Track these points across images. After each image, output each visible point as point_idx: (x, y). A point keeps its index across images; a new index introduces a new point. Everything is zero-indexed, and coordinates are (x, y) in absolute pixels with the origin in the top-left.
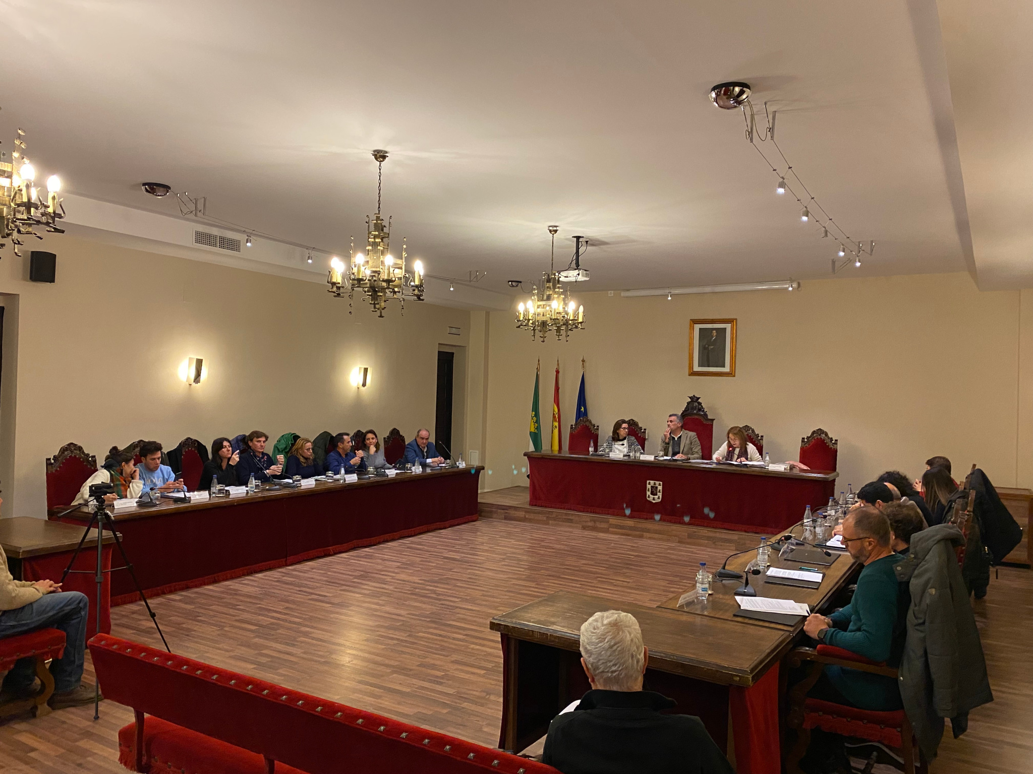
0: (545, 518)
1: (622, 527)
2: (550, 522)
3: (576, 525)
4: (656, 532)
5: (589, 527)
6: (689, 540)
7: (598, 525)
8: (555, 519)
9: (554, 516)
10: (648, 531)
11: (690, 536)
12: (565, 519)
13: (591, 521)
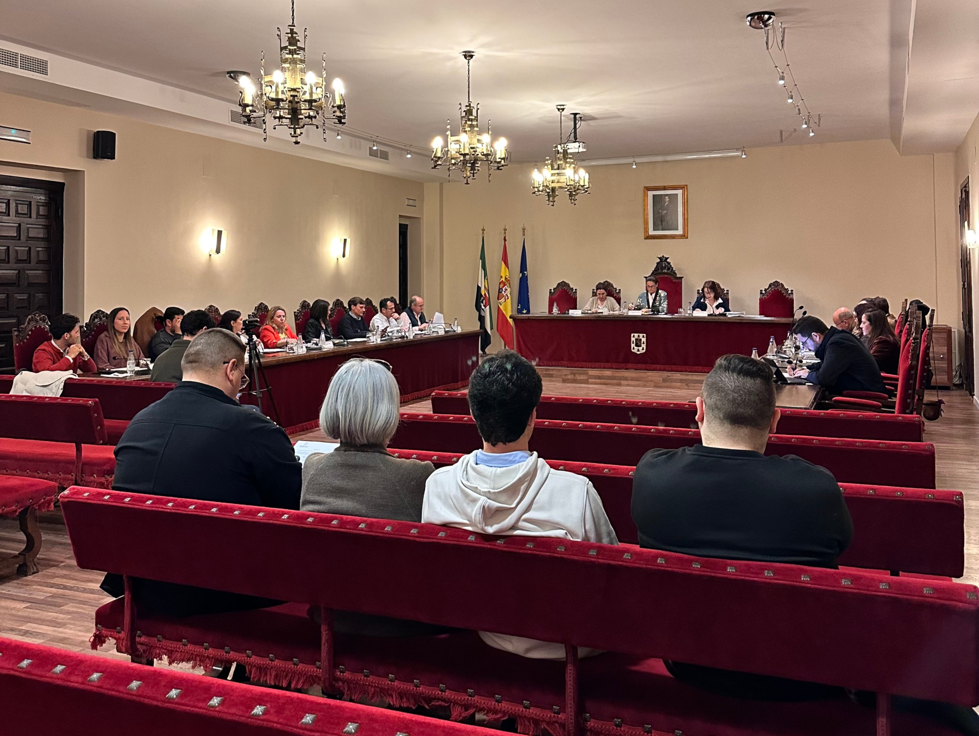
1: (599, 378)
4: (633, 379)
5: (568, 379)
6: (664, 384)
7: (578, 377)
10: (626, 379)
11: (664, 380)
13: (571, 374)
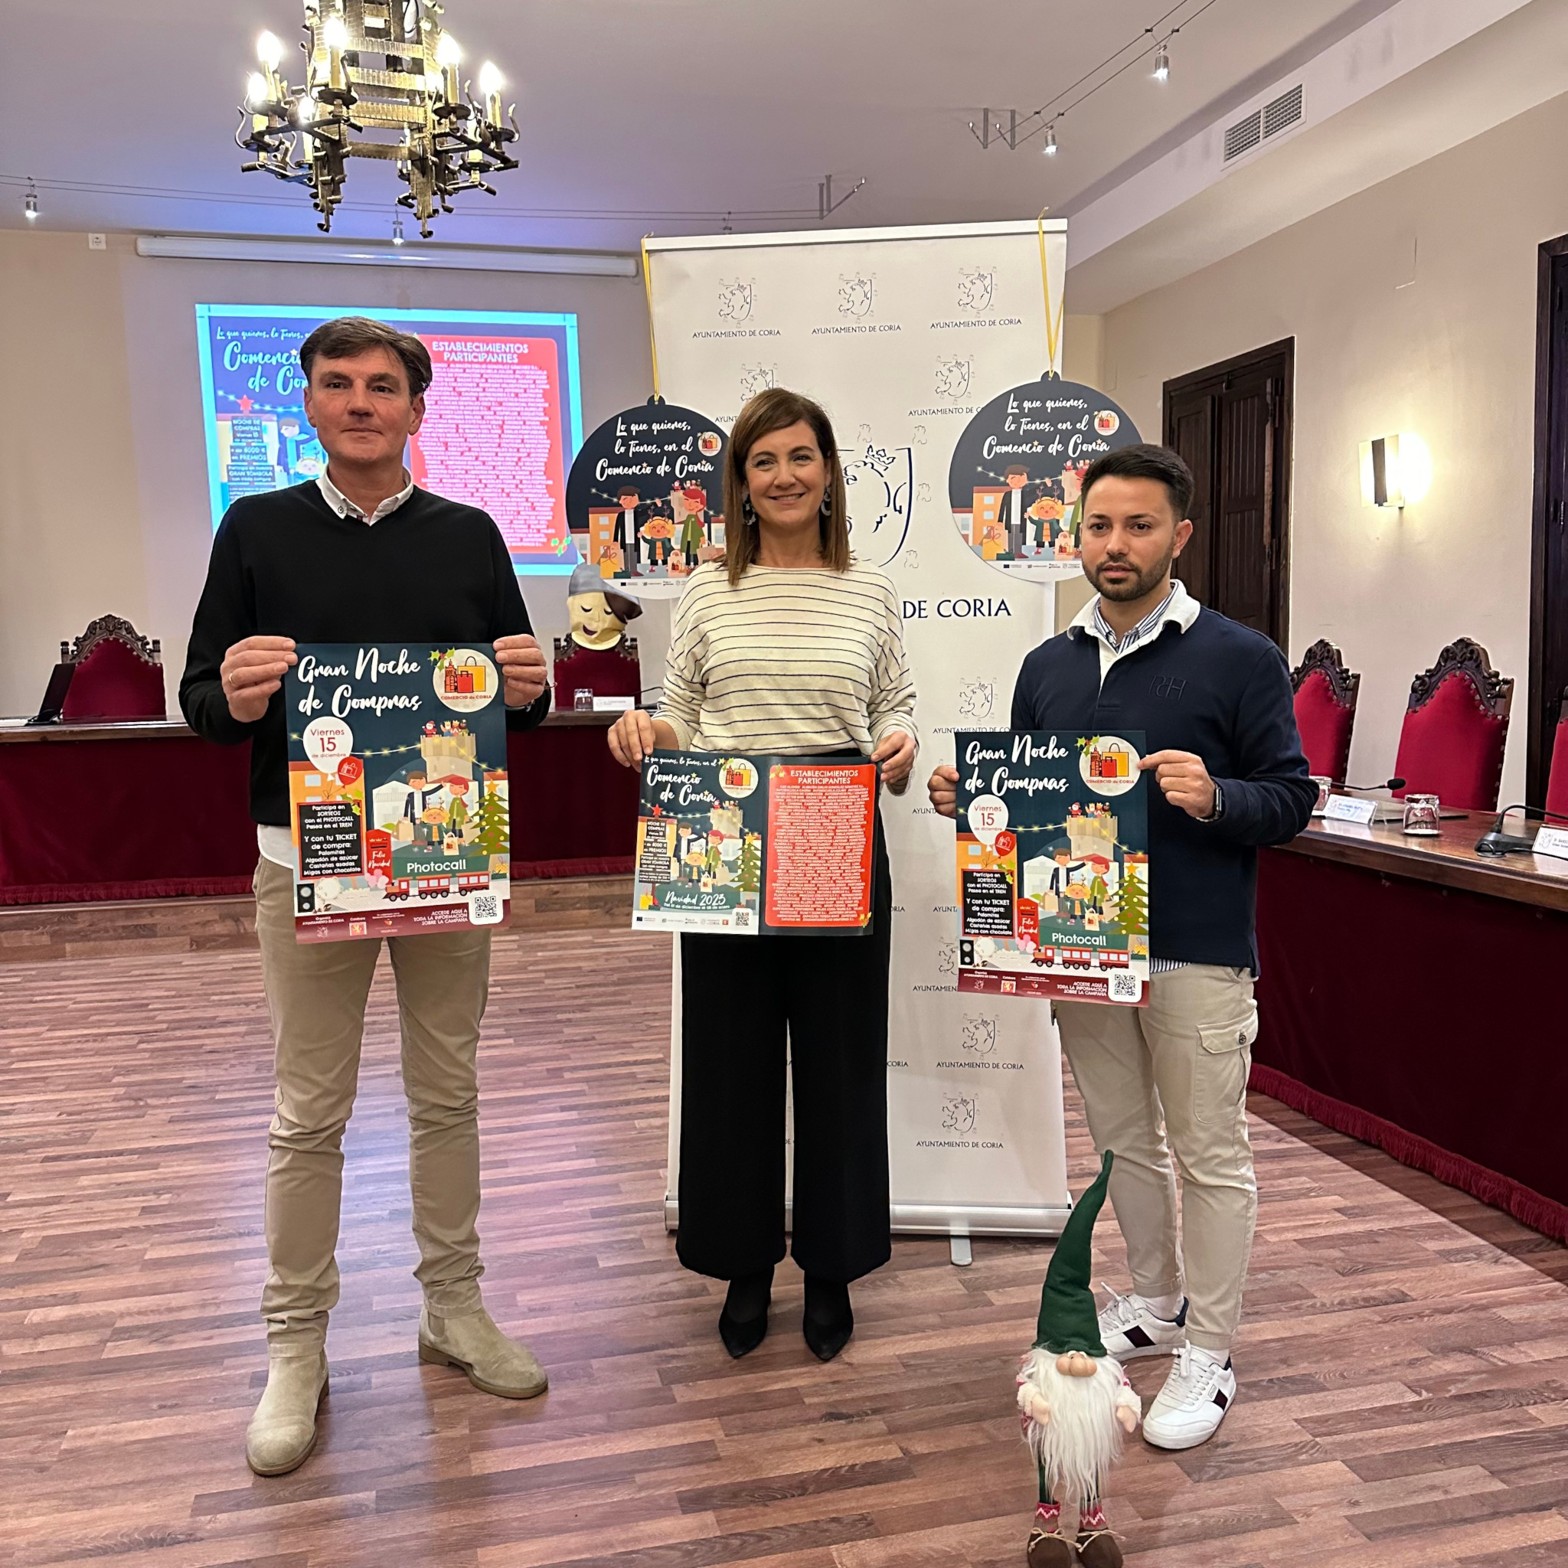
2: (68, 947)
3: (168, 940)
8: (83, 936)
9: (82, 924)
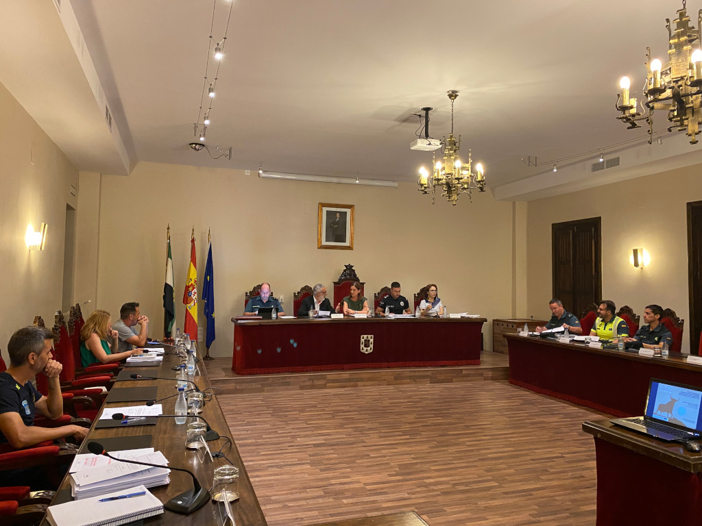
0: (259, 386)
1: (337, 381)
3: (293, 386)
4: (369, 379)
5: (306, 386)
6: (396, 382)
7: (316, 382)
8: (270, 385)
9: (270, 381)
10: (362, 380)
12: (282, 382)
13: (309, 380)
